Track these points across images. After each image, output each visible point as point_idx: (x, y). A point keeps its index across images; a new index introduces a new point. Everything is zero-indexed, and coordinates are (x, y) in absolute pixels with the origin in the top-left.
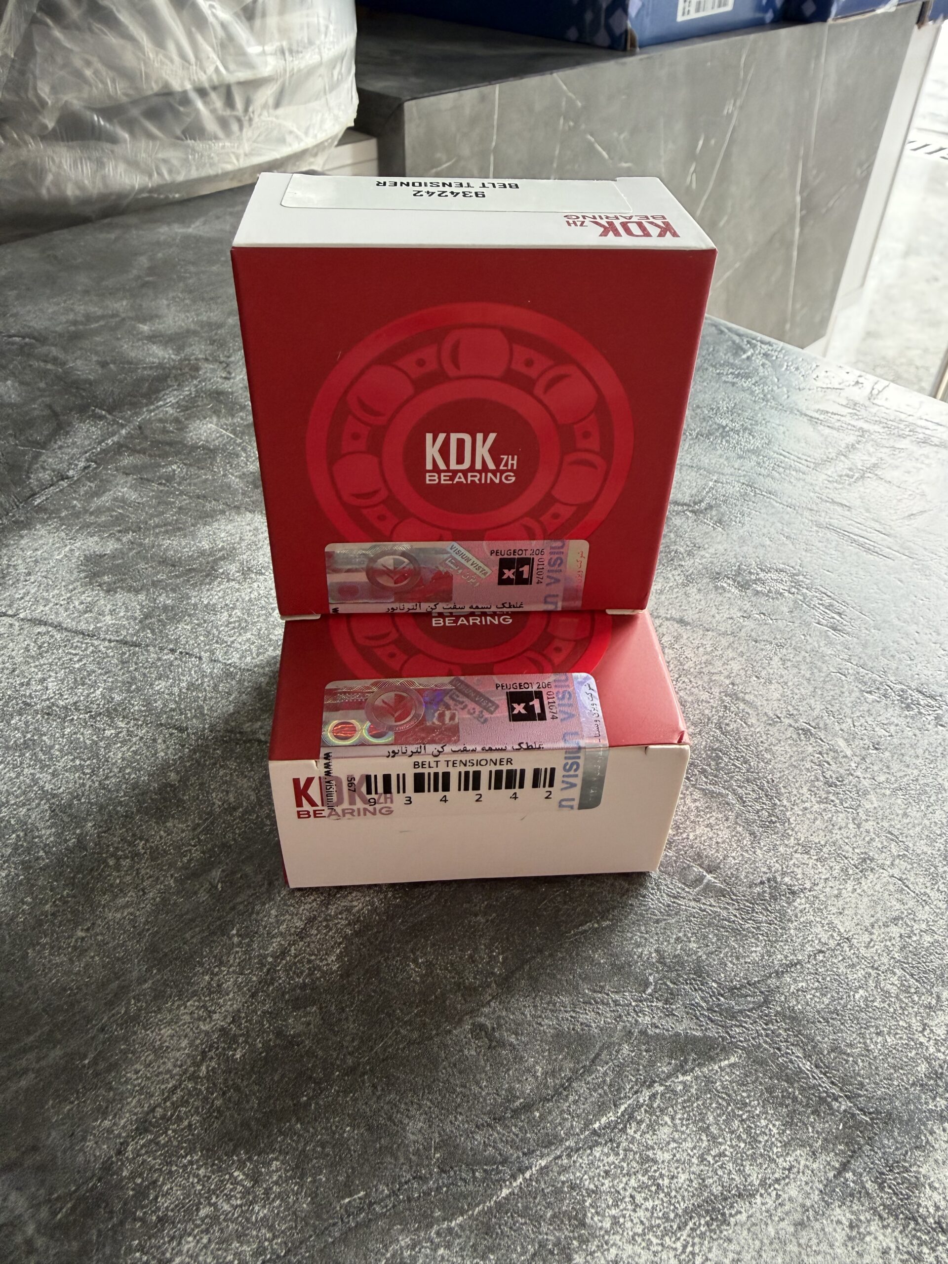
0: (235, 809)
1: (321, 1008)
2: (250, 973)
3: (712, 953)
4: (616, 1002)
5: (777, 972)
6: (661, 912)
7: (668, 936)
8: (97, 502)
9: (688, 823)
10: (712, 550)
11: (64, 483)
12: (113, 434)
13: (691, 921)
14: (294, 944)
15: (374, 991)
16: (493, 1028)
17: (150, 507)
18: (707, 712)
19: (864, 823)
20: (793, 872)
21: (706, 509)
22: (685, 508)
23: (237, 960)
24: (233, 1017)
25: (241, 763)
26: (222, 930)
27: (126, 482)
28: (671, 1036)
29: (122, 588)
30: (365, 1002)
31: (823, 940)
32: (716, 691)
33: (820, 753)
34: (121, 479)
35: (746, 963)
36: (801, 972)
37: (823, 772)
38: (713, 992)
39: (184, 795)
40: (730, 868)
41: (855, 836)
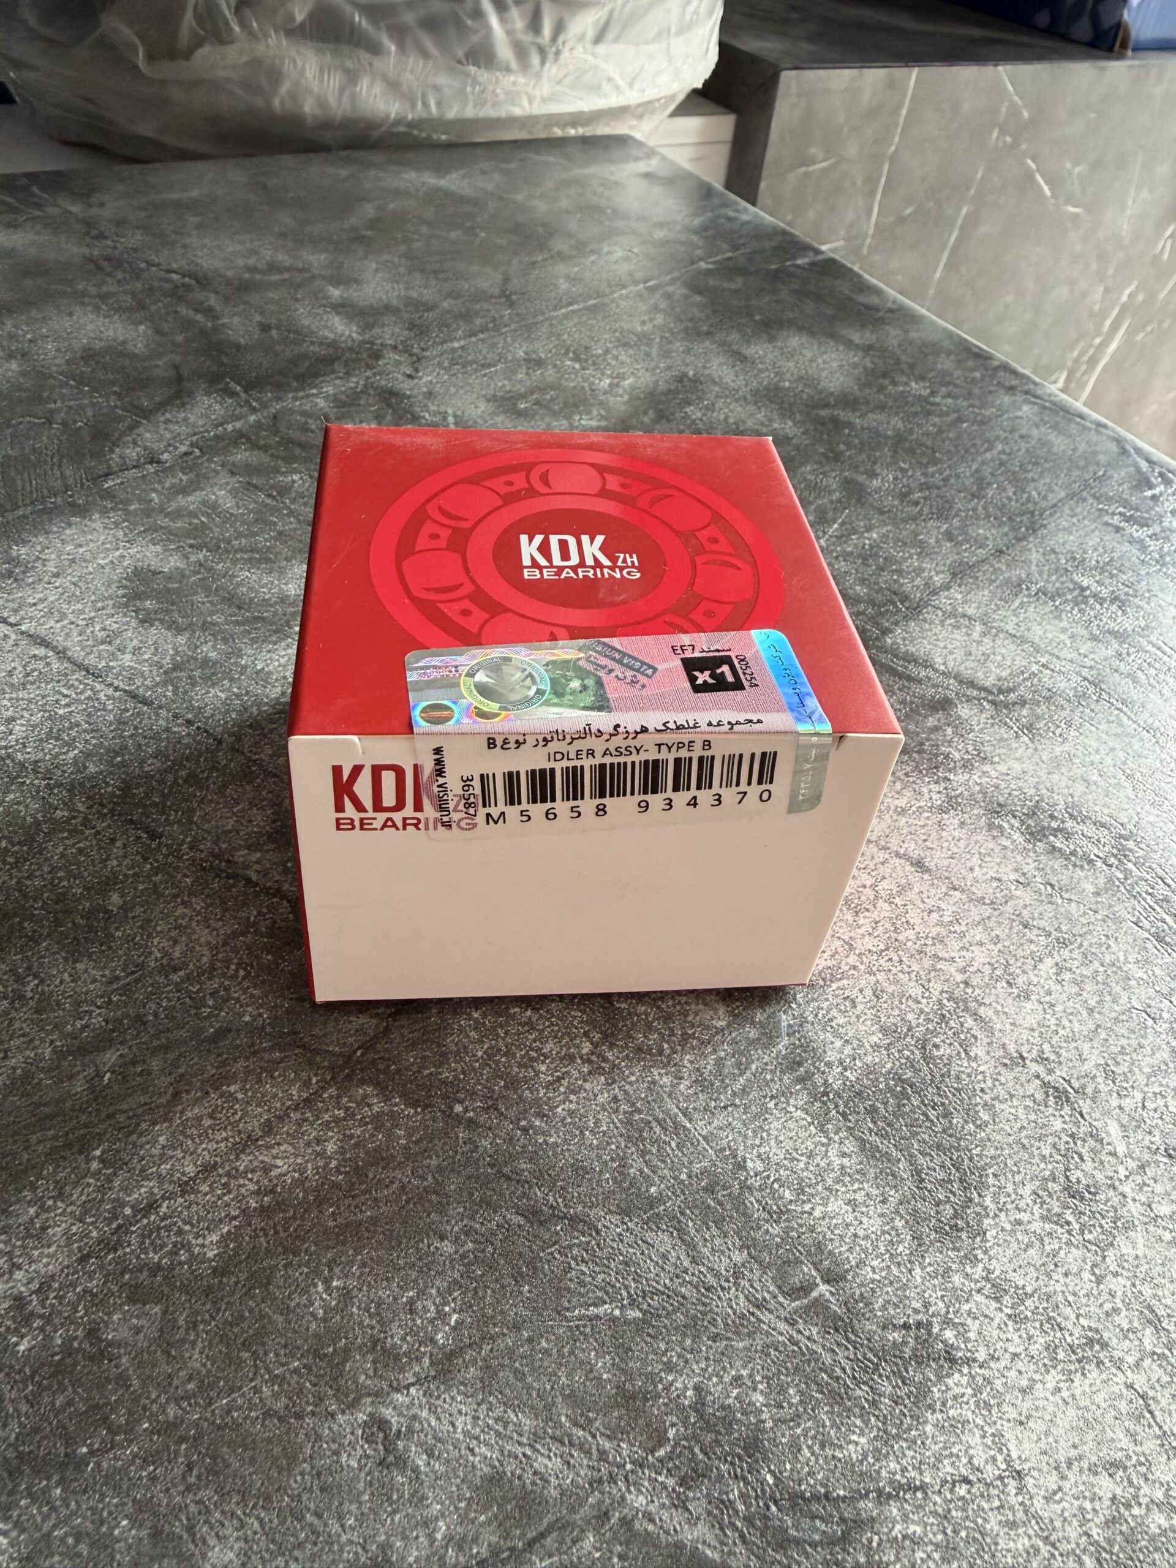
0: (175, 970)
1: (165, 1312)
2: (92, 1223)
3: (784, 1422)
4: (602, 1453)
5: (880, 1492)
6: (726, 1324)
7: (724, 1368)
8: (181, 501)
9: (820, 1188)
10: (1002, 768)
11: (151, 468)
12: (238, 418)
13: (768, 1355)
14: (169, 1199)
15: (251, 1311)
16: (399, 1432)
17: (243, 523)
18: (910, 1016)
19: (1110, 1277)
20: (963, 1325)
21: (1014, 704)
22: (983, 695)
23: (84, 1198)
24: (41, 1284)
25: (211, 905)
26: (83, 1146)
27: (227, 484)
28: (668, 1545)
29: (162, 621)
30: (231, 1324)
31: (976, 1462)
32: (936, 987)
33: (1072, 1136)
34: (223, 478)
35: (834, 1457)
36: (920, 1506)
37: (1068, 1169)
38: (763, 1491)
39: (117, 929)
40: (862, 1285)
41: (1087, 1295)
